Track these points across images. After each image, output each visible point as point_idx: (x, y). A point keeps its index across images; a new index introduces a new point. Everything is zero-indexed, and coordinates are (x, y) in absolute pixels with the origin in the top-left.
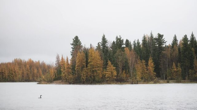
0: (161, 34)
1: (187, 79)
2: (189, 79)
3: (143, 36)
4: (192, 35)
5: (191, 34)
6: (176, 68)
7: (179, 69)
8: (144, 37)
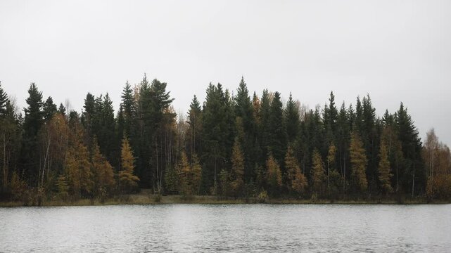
0: (161, 82)
1: (213, 193)
2: (219, 192)
3: (125, 86)
4: (243, 85)
5: (240, 81)
6: (188, 166)
7: (197, 167)
8: (128, 87)
